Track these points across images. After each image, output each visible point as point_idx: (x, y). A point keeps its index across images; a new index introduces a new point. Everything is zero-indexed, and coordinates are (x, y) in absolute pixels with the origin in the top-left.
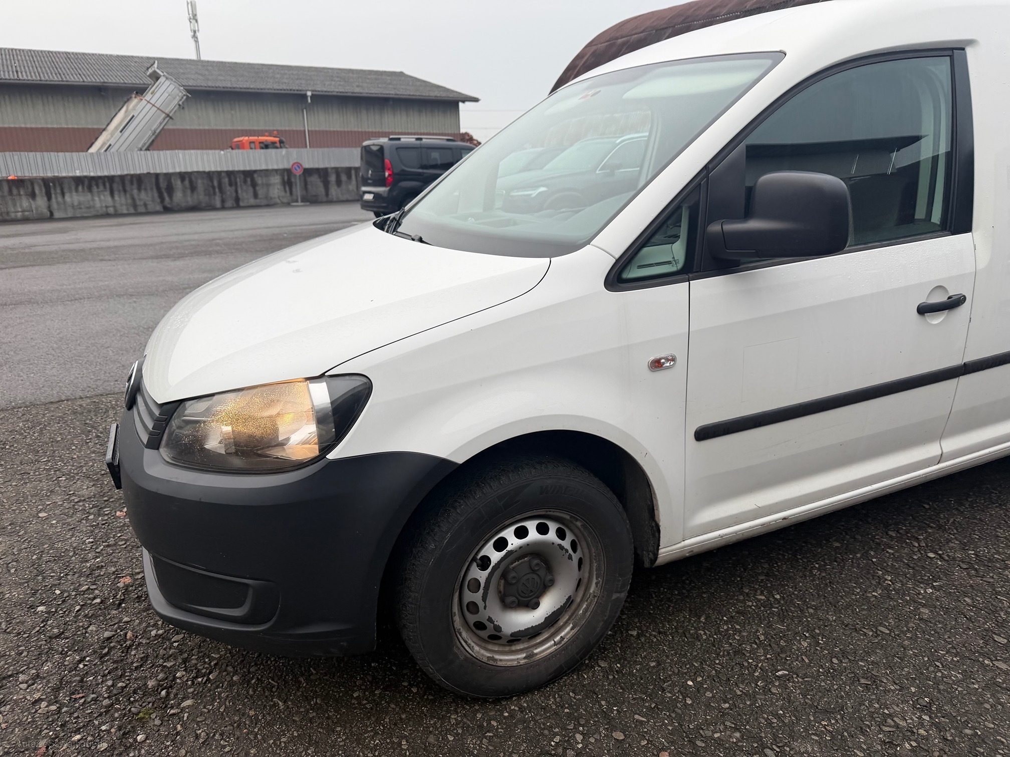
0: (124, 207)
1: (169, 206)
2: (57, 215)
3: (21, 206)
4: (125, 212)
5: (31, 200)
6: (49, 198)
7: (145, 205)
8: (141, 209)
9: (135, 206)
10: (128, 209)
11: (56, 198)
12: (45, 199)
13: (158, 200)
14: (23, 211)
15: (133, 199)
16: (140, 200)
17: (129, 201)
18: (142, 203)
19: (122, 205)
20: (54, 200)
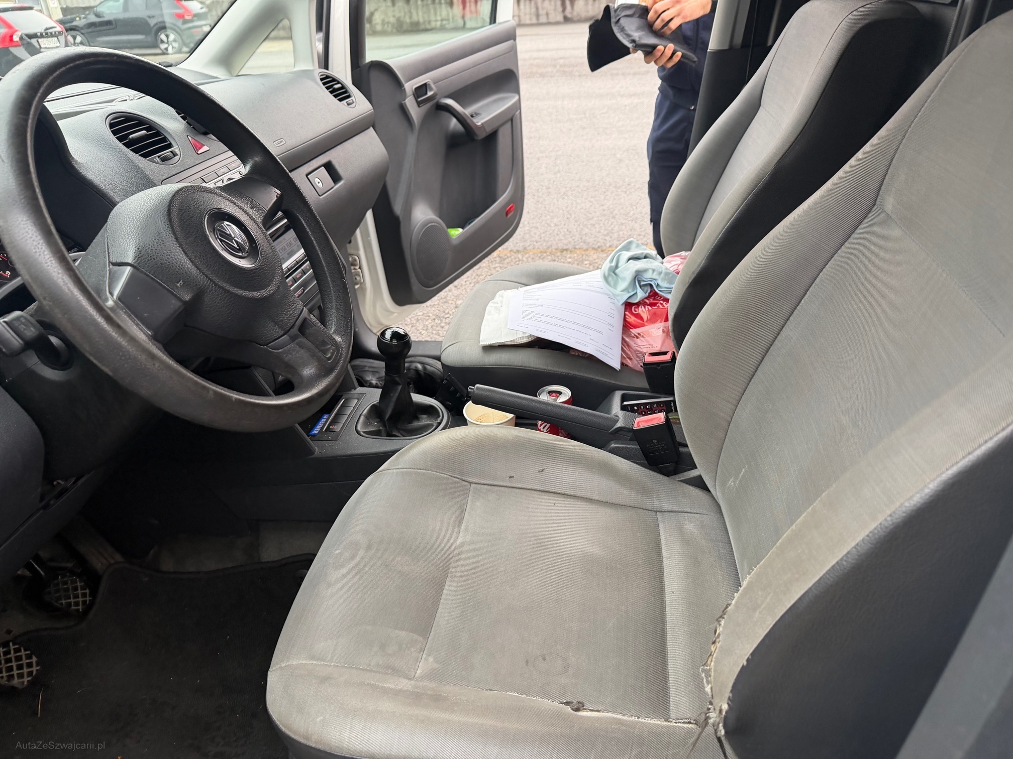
0: (528, 17)
1: (569, 15)
2: (469, 25)
3: (440, 15)
4: (528, 22)
5: (449, 9)
6: (464, 8)
7: (547, 14)
8: (543, 19)
9: (538, 16)
10: (531, 19)
11: (470, 6)
12: (461, 7)
13: (560, 9)
14: (442, 20)
15: (537, 8)
16: (543, 9)
17: (533, 10)
18: (544, 12)
19: (525, 14)
20: (468, 9)
